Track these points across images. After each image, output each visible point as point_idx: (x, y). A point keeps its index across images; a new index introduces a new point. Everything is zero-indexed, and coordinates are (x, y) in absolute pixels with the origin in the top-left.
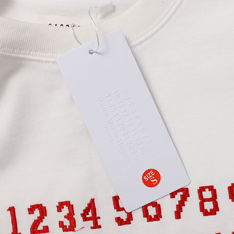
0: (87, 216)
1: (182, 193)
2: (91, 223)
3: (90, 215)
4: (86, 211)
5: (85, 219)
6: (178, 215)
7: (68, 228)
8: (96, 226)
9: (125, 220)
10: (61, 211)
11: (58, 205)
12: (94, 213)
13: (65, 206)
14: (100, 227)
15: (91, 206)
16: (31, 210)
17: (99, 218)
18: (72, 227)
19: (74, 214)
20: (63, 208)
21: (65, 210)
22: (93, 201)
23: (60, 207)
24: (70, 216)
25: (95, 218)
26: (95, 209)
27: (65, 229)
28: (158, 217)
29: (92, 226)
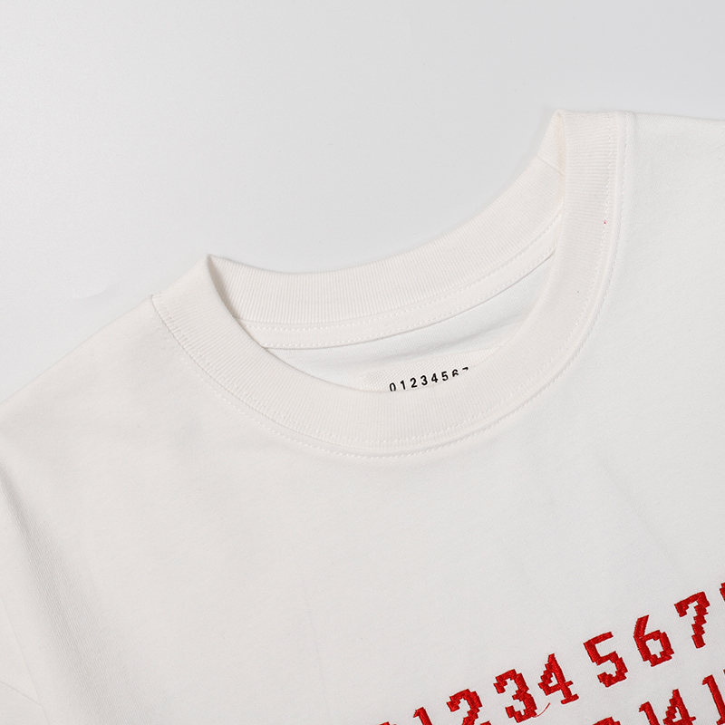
0: (550, 685)
1: (696, 603)
2: (559, 695)
3: (554, 682)
4: (546, 678)
5: (548, 691)
6: (699, 642)
7: (523, 713)
8: (570, 698)
9: (614, 675)
10: (503, 691)
11: (496, 682)
12: (560, 677)
13: (508, 680)
14: (576, 697)
15: (552, 666)
16: (453, 704)
17: (571, 683)
18: (531, 710)
19: (528, 689)
20: (506, 684)
21: (512, 687)
22: (552, 658)
23: (500, 685)
24: (523, 694)
25: (564, 686)
26: (560, 669)
27: (520, 718)
28: (667, 653)
29: (563, 698)
